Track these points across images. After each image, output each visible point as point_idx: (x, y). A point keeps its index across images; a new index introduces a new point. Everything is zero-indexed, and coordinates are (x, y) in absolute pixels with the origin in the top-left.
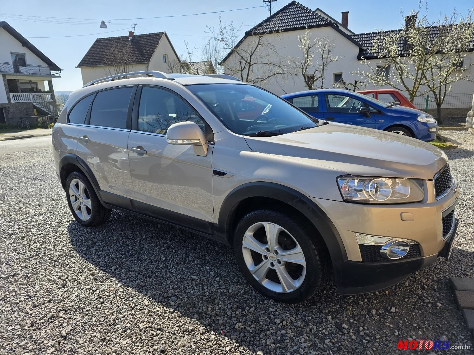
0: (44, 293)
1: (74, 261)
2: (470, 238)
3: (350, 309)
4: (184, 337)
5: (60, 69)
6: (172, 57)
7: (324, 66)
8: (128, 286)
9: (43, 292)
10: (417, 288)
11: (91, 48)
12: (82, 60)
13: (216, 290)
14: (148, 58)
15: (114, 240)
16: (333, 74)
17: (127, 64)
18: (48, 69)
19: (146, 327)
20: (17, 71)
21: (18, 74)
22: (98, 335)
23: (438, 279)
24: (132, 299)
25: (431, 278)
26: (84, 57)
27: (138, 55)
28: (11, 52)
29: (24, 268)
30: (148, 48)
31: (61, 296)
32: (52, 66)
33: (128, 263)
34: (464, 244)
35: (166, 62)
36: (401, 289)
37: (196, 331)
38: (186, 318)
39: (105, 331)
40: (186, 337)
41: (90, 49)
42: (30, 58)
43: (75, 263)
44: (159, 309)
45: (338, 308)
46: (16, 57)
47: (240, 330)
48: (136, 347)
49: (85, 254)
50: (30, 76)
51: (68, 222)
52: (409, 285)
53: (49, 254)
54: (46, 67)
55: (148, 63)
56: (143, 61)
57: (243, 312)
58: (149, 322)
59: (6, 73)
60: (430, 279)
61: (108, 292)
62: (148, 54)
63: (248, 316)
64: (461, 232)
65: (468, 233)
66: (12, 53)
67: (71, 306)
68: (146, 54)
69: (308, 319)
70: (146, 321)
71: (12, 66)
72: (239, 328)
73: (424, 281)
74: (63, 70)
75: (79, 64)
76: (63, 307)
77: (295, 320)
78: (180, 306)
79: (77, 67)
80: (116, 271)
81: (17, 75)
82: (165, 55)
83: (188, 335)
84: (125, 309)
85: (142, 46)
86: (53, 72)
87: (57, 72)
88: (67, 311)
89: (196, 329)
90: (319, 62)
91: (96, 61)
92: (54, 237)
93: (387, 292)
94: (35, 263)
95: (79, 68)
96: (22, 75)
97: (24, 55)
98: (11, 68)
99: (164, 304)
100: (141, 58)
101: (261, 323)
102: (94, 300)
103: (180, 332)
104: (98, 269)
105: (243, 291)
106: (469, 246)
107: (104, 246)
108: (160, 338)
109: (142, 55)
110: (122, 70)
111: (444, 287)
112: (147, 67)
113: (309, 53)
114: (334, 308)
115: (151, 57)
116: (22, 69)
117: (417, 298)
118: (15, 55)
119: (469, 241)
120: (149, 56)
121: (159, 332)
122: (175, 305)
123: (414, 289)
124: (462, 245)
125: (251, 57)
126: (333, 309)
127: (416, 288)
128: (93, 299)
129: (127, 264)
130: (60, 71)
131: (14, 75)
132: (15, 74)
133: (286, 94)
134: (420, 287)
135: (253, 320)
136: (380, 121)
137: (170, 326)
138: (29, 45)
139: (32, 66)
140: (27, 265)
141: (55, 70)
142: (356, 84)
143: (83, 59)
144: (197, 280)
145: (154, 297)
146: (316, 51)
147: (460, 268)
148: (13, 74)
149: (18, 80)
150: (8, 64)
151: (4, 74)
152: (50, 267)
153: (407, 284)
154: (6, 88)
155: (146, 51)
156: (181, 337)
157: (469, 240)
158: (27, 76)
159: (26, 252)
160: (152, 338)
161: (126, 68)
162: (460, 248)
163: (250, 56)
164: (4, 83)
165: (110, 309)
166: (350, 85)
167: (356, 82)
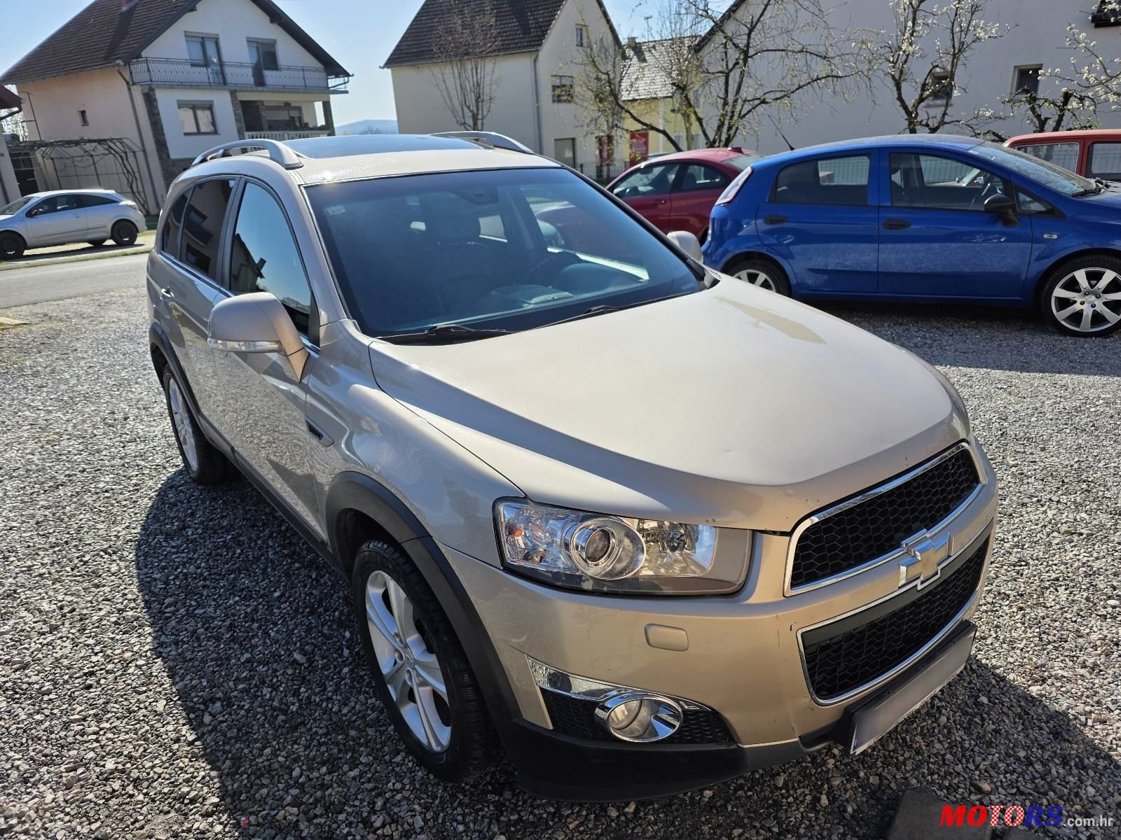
0: (11, 639)
1: (114, 568)
2: (1090, 661)
4: (168, 812)
5: (347, 75)
6: (598, 31)
7: (954, 55)
8: (159, 655)
9: (11, 637)
10: (801, 799)
11: (416, 17)
12: (395, 50)
13: (321, 700)
14: (539, 36)
15: (223, 527)
16: (1012, 69)
17: (483, 56)
18: (324, 74)
19: (116, 769)
20: (260, 81)
21: (260, 88)
22: (24, 767)
23: (881, 782)
24: (144, 689)
25: (862, 774)
26: (400, 42)
27: (517, 30)
28: (247, 38)
29: (22, 572)
30: (540, 12)
31: (30, 656)
32: (332, 67)
33: (205, 593)
34: (1056, 679)
35: (582, 45)
36: (750, 793)
37: (198, 805)
38: (204, 765)
39: (43, 758)
40: (173, 814)
41: (413, 21)
42: (287, 50)
43: (113, 574)
44: (177, 728)
46: (257, 48)
47: (282, 827)
48: (62, 815)
49: (146, 555)
50: (284, 92)
51: (177, 466)
52: (786, 785)
53: (87, 545)
54: (317, 70)
55: (538, 51)
56: (527, 46)
57: (326, 777)
58: (131, 758)
59: (237, 88)
60: (858, 777)
61: (116, 661)
62: (541, 27)
63: (330, 790)
64: (1079, 637)
65: (1098, 643)
66: (250, 41)
67: (29, 684)
68: (535, 28)
69: (455, 829)
70: (126, 753)
71: (250, 71)
72: (285, 818)
73: (836, 782)
74: (353, 75)
75: (389, 60)
76: (15, 683)
77: (422, 828)
78: (219, 728)
79: (383, 68)
80: (166, 611)
81: (258, 91)
82: (579, 27)
83: (177, 811)
84: (112, 712)
85: (528, 7)
86: (333, 82)
87: (340, 80)
88: (16, 693)
89: (200, 800)
90: (941, 43)
91: (423, 51)
92: (124, 503)
93: (708, 793)
94: (49, 562)
95: (388, 68)
96: (269, 91)
97: (272, 44)
98: (247, 77)
99: (192, 716)
100: (522, 38)
101: (342, 817)
102: (77, 678)
103: (166, 799)
104: (140, 597)
105: (374, 715)
106: (1069, 686)
107: (195, 539)
108: (120, 805)
109: (526, 30)
110: (470, 72)
111: (874, 817)
112: (535, 61)
113: (919, 14)
115: (544, 35)
116: (269, 75)
117: (771, 832)
118: (256, 45)
119: (1083, 671)
120: (541, 31)
121: (130, 789)
122: (210, 725)
123: (791, 799)
124: (1049, 681)
125: (749, 35)
127: (796, 799)
128: (76, 673)
129: (202, 595)
130: (346, 78)
131: (252, 91)
132: (255, 88)
133: (792, 149)
134: (809, 798)
135: (332, 803)
136: (1046, 236)
137: (159, 777)
138: (283, 20)
139: (289, 68)
140: (34, 565)
141: (337, 76)
142: (1066, 102)
143: (397, 46)
144: (303, 664)
145: (184, 695)
146: (940, 8)
147: (978, 759)
148: (250, 89)
149: (262, 102)
150: (241, 65)
151: (232, 89)
152: (67, 576)
153: (780, 781)
154: (237, 121)
155: (536, 19)
156: (161, 812)
157: (1085, 667)
158: (279, 92)
159: (54, 532)
160: (107, 800)
161: (479, 67)
162: (1035, 690)
163: (747, 32)
164: (234, 111)
165: (90, 705)
166: (1047, 104)
167: (1067, 96)
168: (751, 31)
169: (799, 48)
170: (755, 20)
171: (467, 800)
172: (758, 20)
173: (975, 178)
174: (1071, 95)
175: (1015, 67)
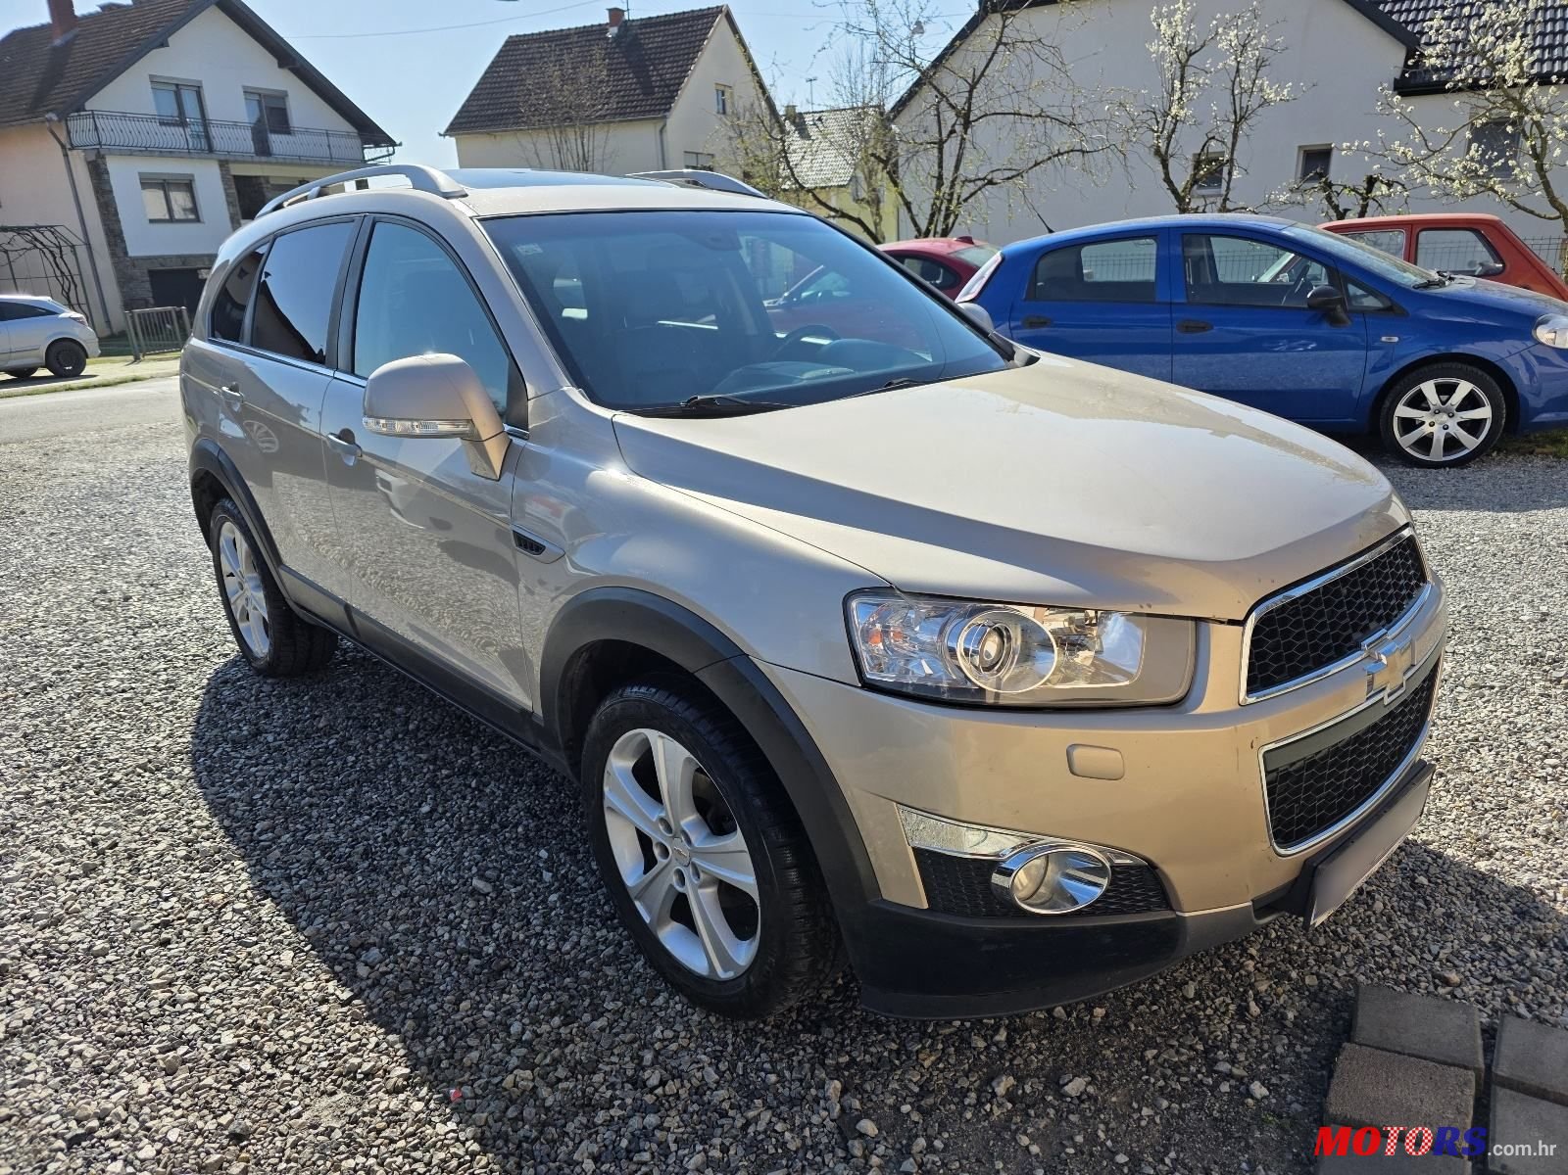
0: (24, 888)
1: (164, 789)
2: (1542, 829)
3: (927, 1064)
4: (334, 1093)
5: (392, 143)
6: (744, 94)
7: (1236, 123)
8: (267, 895)
9: (23, 884)
10: (1223, 1010)
11: (490, 67)
12: (460, 112)
13: (527, 937)
14: (667, 98)
15: (318, 730)
16: (1296, 149)
17: (591, 122)
18: (358, 142)
19: (239, 1044)
20: (263, 149)
21: (264, 159)
22: (90, 1052)
23: (1321, 982)
24: (255, 939)
25: (1294, 974)
26: (468, 101)
27: (635, 90)
28: (244, 87)
29: (18, 800)
30: (667, 66)
31: (62, 907)
32: (370, 133)
33: (315, 813)
34: (1506, 851)
35: (724, 113)
36: (1155, 1008)
37: (377, 1080)
38: (374, 1028)
39: (118, 1038)
40: (341, 1094)
41: (486, 73)
42: (303, 106)
43: (164, 797)
44: (314, 983)
45: (886, 1054)
46: (259, 102)
47: (514, 1097)
48: (169, 1110)
49: (210, 770)
50: (300, 165)
51: (226, 655)
52: (1198, 995)
53: (111, 761)
54: (348, 135)
55: (665, 117)
56: (649, 111)
57: (562, 1030)
58: (258, 1028)
59: (228, 157)
60: (1290, 979)
61: (200, 906)
62: (668, 86)
63: (571, 1046)
64: (1521, 802)
65: (1547, 808)
66: (247, 92)
67: (70, 944)
68: (659, 87)
69: (764, 1081)
70: (249, 1021)
71: (248, 134)
72: (515, 1085)
73: (1263, 987)
74: (400, 144)
75: (452, 124)
76: (46, 944)
77: (717, 1082)
78: (383, 981)
79: (444, 135)
80: (263, 838)
81: (260, 163)
82: (722, 88)
83: (347, 1090)
84: (213, 971)
85: (650, 59)
86: (370, 153)
87: (383, 151)
88: (52, 957)
89: (381, 1072)
90: (1219, 107)
91: (502, 114)
92: (156, 705)
93: (1099, 1012)
94: (58, 785)
95: (451, 136)
96: (277, 163)
97: (283, 96)
98: (245, 142)
99: (338, 968)
100: (642, 100)
101: (598, 1078)
102: (144, 932)
103: (327, 1076)
104: (217, 823)
105: (610, 950)
106: (1523, 859)
107: (280, 746)
108: (258, 1090)
109: (648, 89)
110: (573, 141)
111: (1325, 1022)
112: (661, 131)
113: (1189, 71)
114: (873, 1050)
115: (673, 97)
116: (277, 141)
117: (1196, 1050)
118: (257, 98)
119: (1535, 841)
120: (669, 91)
121: (267, 1067)
122: (368, 978)
123: (1209, 1011)
124: (1497, 855)
125: (971, 92)
126: (867, 1056)
127: (1216, 1010)
128: (141, 925)
129: (310, 817)
130: (391, 149)
131: (253, 162)
132: (257, 159)
133: (1051, 231)
134: (1232, 1007)
135: (580, 1062)
136: (1384, 339)
137: (309, 1049)
138: (298, 65)
139: (307, 131)
140: (34, 791)
141: (377, 145)
142: (1369, 189)
143: (463, 106)
144: (488, 894)
145: (318, 944)
146: (1214, 64)
147: (1435, 949)
148: (250, 159)
149: (267, 178)
150: (235, 125)
151: (223, 158)
152: (91, 802)
153: (1191, 990)
154: (229, 203)
155: (661, 75)
156: (323, 1093)
157: (1537, 836)
158: (292, 164)
159: (55, 746)
160: (235, 1084)
161: (586, 136)
162: (1483, 865)
163: (968, 89)
164: (225, 189)
165: (174, 965)
166: (1346, 191)
167: (1371, 182)
168: (973, 87)
169: (1036, 111)
170: (978, 74)
171: (771, 1044)
172: (982, 74)
173: (1277, 275)
174: (1376, 180)
175: (1300, 147)
